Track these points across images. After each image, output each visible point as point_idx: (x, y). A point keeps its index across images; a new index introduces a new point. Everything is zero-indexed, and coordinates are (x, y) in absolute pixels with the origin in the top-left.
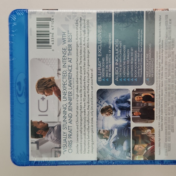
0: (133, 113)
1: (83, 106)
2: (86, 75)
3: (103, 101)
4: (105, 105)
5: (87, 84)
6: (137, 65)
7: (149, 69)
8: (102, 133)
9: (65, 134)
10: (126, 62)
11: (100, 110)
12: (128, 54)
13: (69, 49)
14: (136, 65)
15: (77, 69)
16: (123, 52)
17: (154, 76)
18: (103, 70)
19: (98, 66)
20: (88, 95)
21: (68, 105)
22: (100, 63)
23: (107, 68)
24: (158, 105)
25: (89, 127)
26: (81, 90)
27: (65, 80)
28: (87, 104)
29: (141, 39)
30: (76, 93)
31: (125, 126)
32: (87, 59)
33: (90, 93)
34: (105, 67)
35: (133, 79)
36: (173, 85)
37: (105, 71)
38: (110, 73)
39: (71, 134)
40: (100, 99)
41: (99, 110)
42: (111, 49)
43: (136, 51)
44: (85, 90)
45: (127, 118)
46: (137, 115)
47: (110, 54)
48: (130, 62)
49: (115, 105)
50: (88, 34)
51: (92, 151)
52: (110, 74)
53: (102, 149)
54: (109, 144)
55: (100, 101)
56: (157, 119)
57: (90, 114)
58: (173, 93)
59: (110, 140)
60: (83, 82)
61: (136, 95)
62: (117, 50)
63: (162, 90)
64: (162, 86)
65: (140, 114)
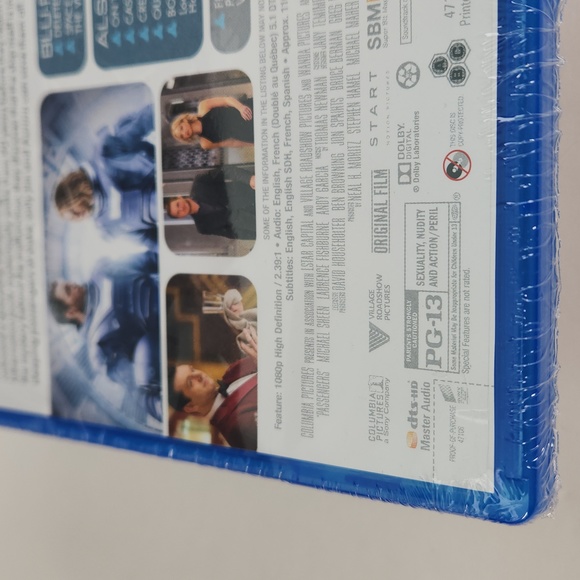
0: (167, 202)
3: (61, 151)
8: (61, 297)
24: (271, 156)
31: (139, 269)
35: (160, 28)
36: (337, 35)
45: (147, 227)
46: (182, 213)
49: (101, 165)
55: (51, 151)
56: (267, 237)
58: (337, 86)
59: (90, 333)
61: (176, 111)
63: (286, 73)
64: (285, 51)
65: (196, 207)
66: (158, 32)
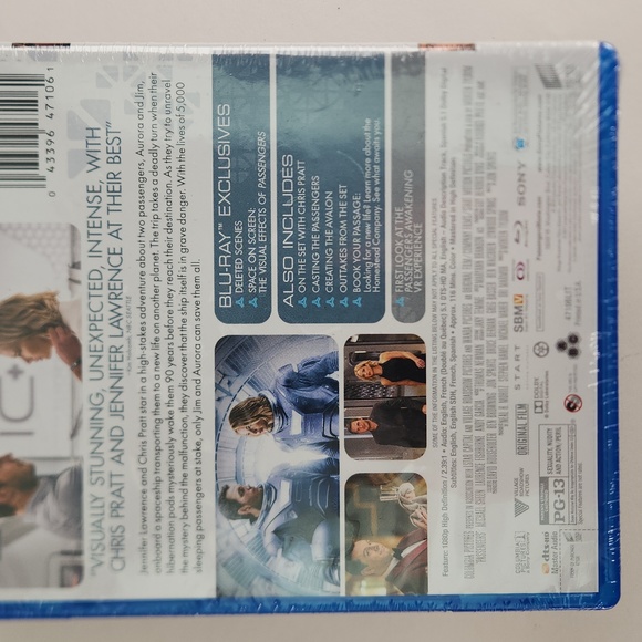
0: (348, 422)
1: (164, 398)
2: (177, 284)
3: (239, 381)
4: (245, 394)
5: (177, 317)
6: (363, 250)
7: (405, 261)
8: (233, 497)
9: (98, 503)
10: (323, 238)
11: (225, 412)
12: (330, 209)
13: (111, 189)
14: (357, 250)
15: (142, 262)
16: (308, 202)
17: (423, 287)
18: (239, 265)
19: (217, 253)
20: (184, 360)
21: (109, 397)
22: (226, 241)
23: (252, 259)
24: (440, 392)
25: (185, 476)
26: (157, 339)
27: (95, 304)
28: (178, 393)
29: (377, 154)
30: (137, 352)
31: (319, 471)
32: (177, 226)
33: (190, 351)
34: (245, 256)
35: (346, 299)
36: (492, 321)
37: (245, 272)
38: (263, 276)
39: (119, 501)
40: (227, 373)
41: (222, 412)
42: (267, 192)
43: (357, 199)
44: (170, 341)
45: (328, 440)
46: (362, 430)
47: (261, 207)
48: (336, 237)
49: (283, 393)
50: (182, 133)
51: (199, 564)
52: (263, 282)
53: (233, 557)
54: (259, 536)
55: (226, 381)
56: (435, 446)
57: (192, 429)
58: (491, 351)
59: (265, 524)
60: (163, 310)
61: (359, 358)
62: (287, 193)
63: (453, 340)
64: (453, 326)
65: (374, 425)
66: (344, 302)
